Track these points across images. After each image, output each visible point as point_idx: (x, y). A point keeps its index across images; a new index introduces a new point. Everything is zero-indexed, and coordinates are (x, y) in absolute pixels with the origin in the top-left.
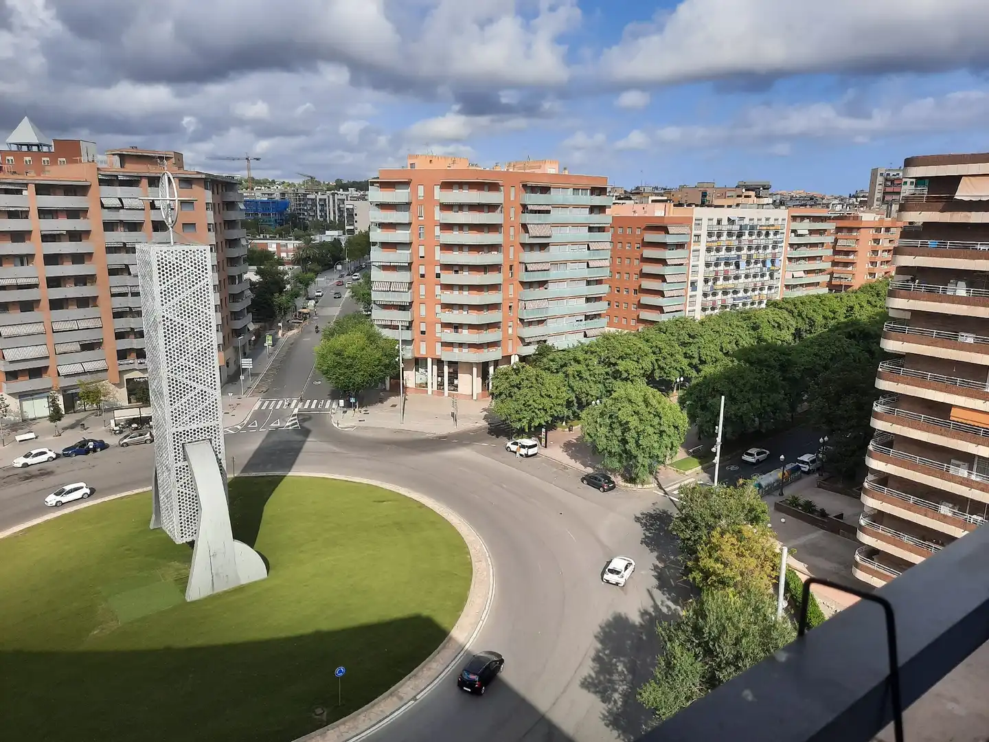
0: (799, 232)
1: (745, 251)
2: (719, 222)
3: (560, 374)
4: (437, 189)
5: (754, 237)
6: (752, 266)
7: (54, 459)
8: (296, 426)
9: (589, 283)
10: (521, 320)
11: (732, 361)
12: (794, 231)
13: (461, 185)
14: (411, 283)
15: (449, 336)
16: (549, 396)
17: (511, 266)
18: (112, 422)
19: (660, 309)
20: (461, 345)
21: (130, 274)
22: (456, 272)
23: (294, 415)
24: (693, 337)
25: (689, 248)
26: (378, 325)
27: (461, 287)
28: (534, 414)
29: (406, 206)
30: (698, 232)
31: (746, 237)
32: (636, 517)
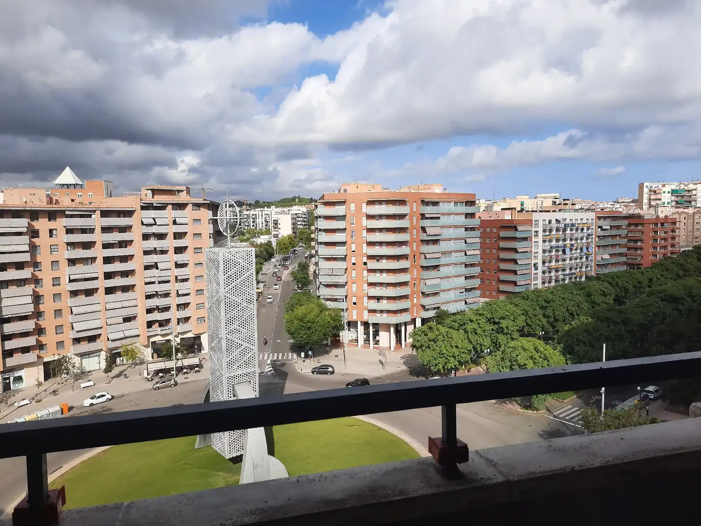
0: (604, 227)
1: (568, 242)
2: (550, 222)
3: (461, 331)
4: (364, 205)
5: (573, 232)
6: (573, 252)
7: (110, 400)
8: (272, 372)
9: (466, 266)
10: (423, 293)
11: (587, 319)
12: (600, 227)
13: (380, 202)
14: (346, 269)
15: (373, 305)
16: (457, 347)
17: (414, 256)
18: (145, 372)
19: (514, 283)
20: (382, 311)
21: (157, 268)
22: (378, 260)
23: (269, 365)
24: (548, 302)
25: (531, 240)
26: (323, 299)
27: (381, 271)
28: (447, 360)
29: (343, 218)
30: (537, 229)
31: (568, 232)
32: (539, 434)
